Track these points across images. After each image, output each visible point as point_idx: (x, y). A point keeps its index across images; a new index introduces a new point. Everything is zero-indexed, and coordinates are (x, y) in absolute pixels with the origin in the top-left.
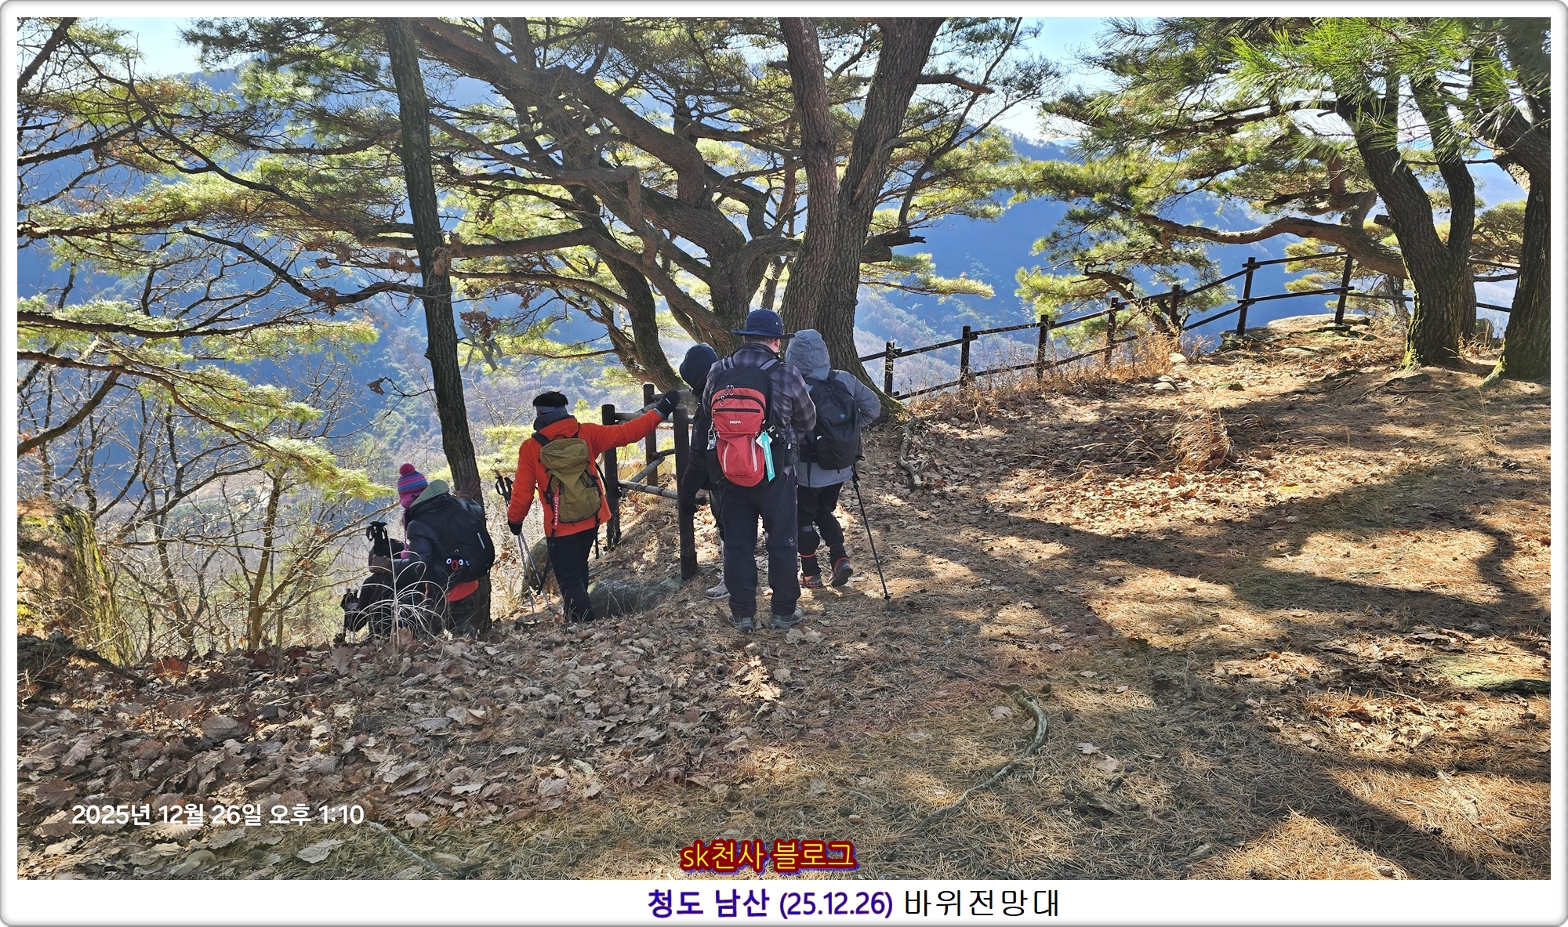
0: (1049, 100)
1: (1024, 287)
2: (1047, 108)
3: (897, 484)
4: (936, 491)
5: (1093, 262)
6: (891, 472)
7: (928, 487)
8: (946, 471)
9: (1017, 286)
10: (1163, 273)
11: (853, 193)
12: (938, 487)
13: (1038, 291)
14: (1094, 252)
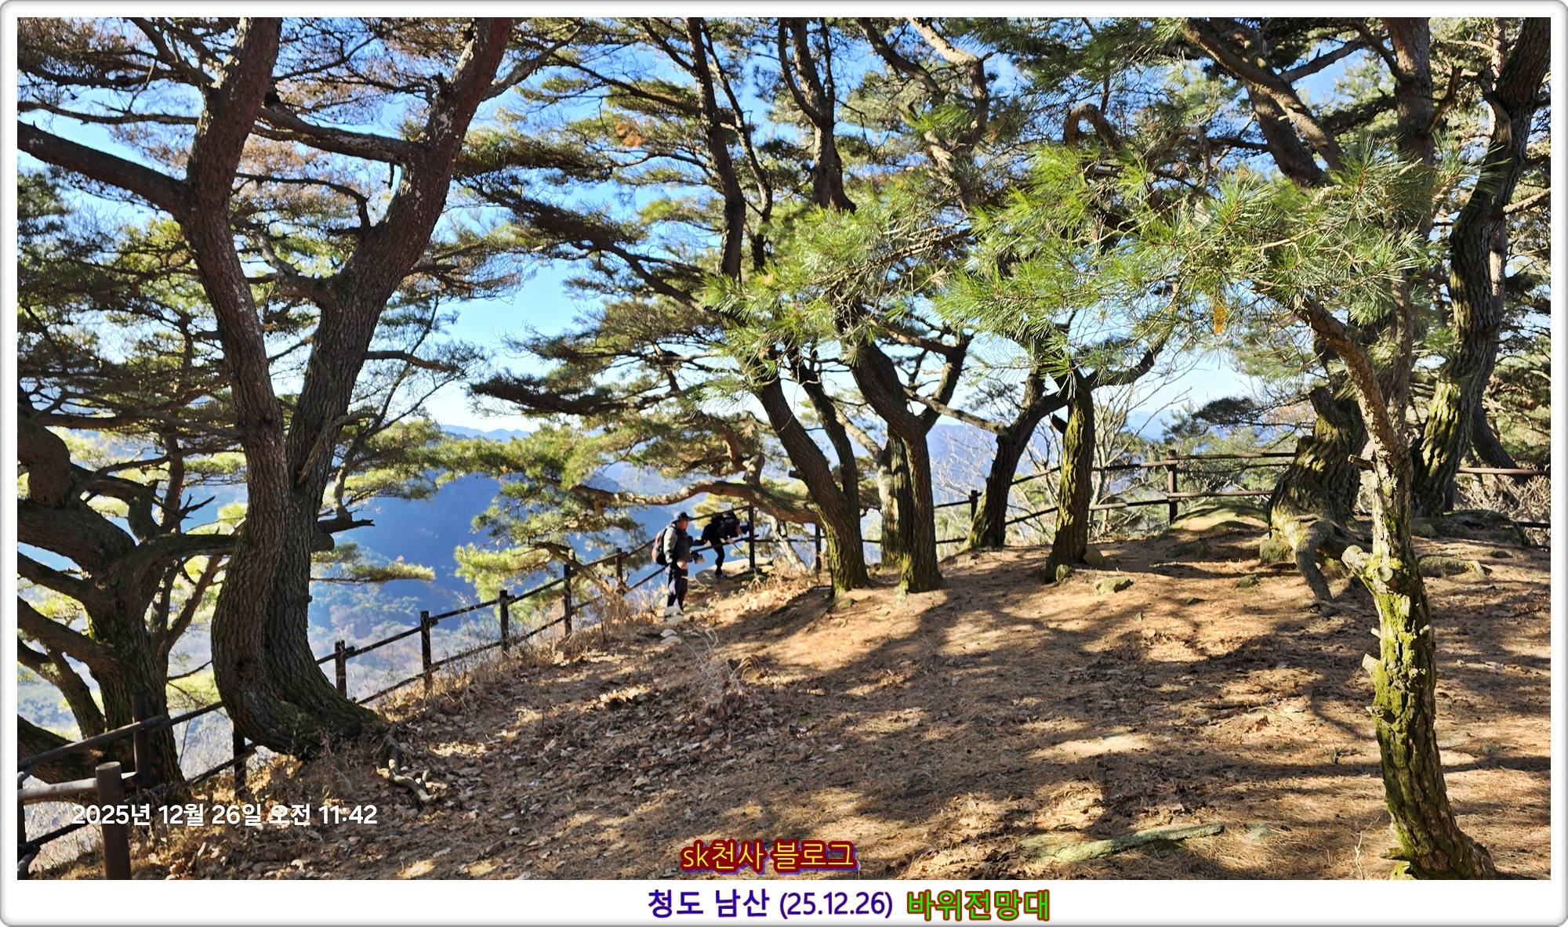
0: (477, 381)
1: (464, 566)
2: (478, 389)
3: (397, 806)
4: (450, 803)
5: (533, 534)
6: (385, 793)
7: (440, 801)
8: (450, 777)
9: (456, 565)
10: (597, 539)
11: (297, 476)
12: (451, 797)
13: (479, 567)
14: (535, 524)
